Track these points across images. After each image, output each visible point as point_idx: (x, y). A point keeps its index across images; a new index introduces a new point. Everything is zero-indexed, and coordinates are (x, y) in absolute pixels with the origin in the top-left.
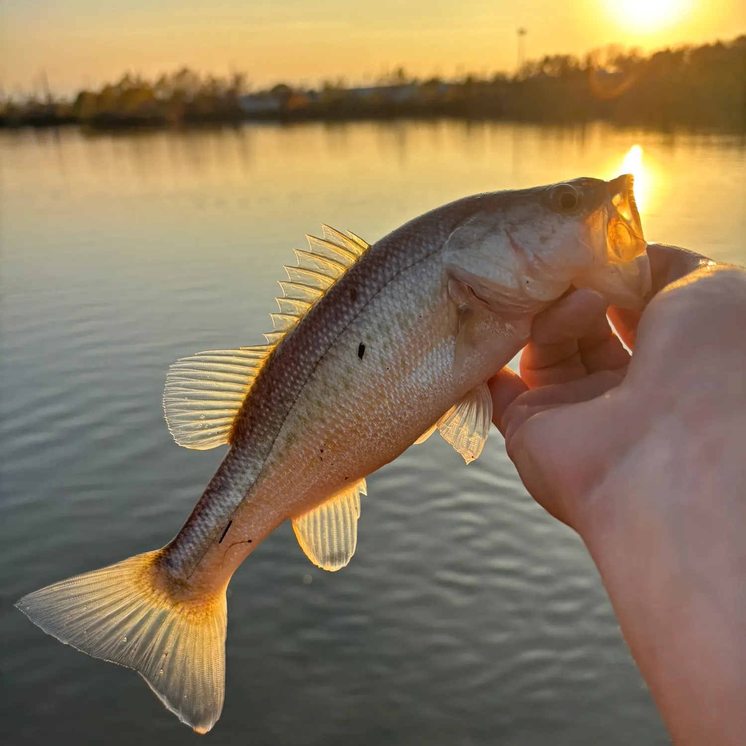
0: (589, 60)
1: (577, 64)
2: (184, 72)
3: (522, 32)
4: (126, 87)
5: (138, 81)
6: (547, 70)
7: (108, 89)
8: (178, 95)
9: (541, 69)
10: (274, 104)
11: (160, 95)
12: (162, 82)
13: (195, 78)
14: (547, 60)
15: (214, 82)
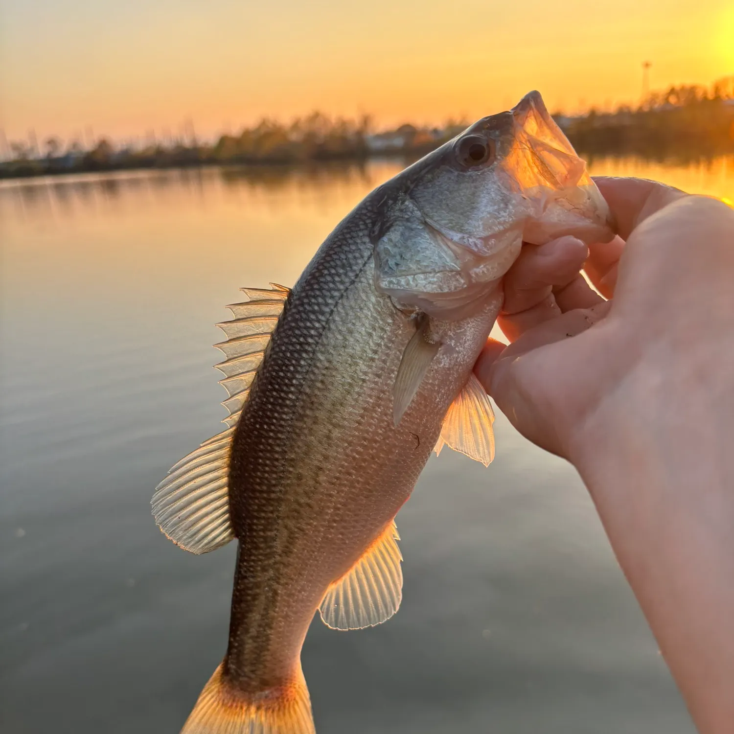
0: (717, 89)
1: (705, 93)
2: (316, 115)
3: (647, 65)
4: (262, 131)
5: (274, 125)
6: (673, 100)
7: (247, 133)
8: (310, 137)
9: (667, 99)
10: (399, 142)
11: (294, 137)
12: (296, 126)
13: (326, 121)
14: (672, 91)
15: (343, 124)
